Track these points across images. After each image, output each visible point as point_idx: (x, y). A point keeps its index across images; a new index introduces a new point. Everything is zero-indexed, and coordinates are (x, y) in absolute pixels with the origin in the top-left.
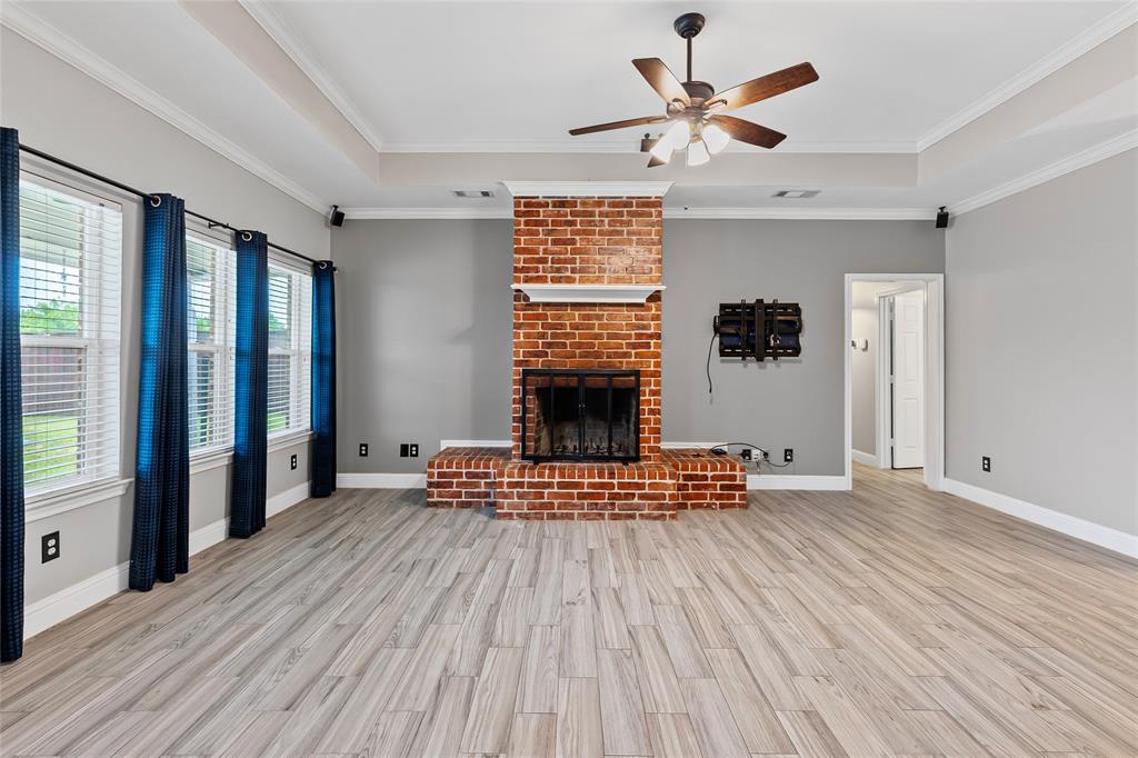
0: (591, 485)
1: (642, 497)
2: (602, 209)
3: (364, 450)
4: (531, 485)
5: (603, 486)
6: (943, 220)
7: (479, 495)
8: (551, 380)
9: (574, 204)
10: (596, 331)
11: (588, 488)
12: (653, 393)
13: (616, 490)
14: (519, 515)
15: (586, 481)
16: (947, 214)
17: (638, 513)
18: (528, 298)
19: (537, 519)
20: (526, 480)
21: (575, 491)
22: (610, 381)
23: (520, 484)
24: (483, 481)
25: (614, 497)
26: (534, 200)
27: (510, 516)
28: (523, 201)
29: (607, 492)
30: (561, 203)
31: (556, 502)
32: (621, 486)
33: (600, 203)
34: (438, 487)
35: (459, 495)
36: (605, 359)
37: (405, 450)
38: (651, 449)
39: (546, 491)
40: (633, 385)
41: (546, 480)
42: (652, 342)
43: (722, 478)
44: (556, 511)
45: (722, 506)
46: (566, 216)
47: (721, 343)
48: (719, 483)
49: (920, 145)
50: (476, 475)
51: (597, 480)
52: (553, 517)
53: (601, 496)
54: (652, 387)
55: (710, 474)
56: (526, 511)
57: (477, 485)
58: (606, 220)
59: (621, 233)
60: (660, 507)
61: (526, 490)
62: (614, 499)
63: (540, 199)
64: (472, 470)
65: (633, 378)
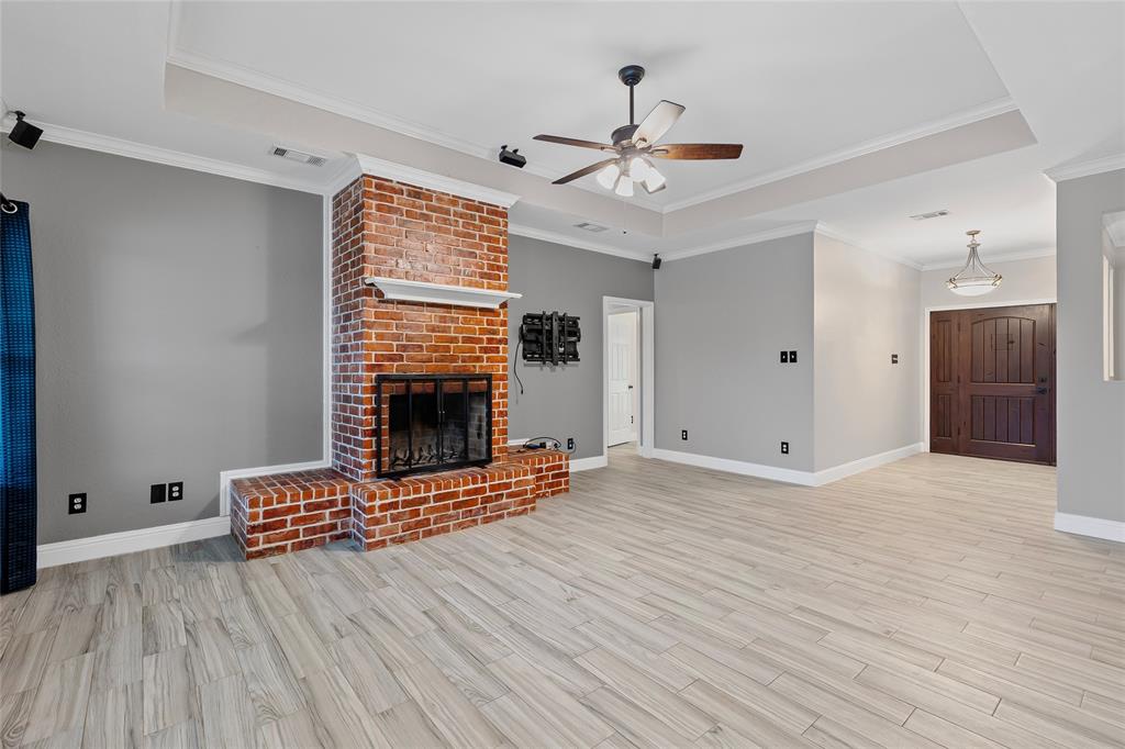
0: (467, 493)
1: (510, 496)
2: (456, 209)
3: (77, 503)
4: (406, 504)
5: (477, 491)
6: (657, 264)
7: (322, 529)
8: (408, 388)
9: (429, 198)
10: (453, 335)
11: (463, 496)
12: (503, 396)
13: (488, 494)
14: (393, 540)
15: (461, 489)
16: (660, 260)
17: (505, 512)
18: (383, 295)
19: (412, 539)
20: (401, 498)
21: (451, 502)
22: (465, 386)
23: (394, 505)
24: (328, 511)
25: (486, 500)
26: (387, 183)
27: (383, 543)
28: (374, 181)
29: (480, 496)
30: (417, 193)
31: (432, 517)
32: (493, 488)
33: (455, 200)
34: (265, 530)
35: (296, 534)
36: (460, 364)
37: (158, 494)
38: (501, 450)
39: (422, 507)
40: (484, 389)
41: (422, 495)
42: (501, 347)
43: (553, 468)
44: (432, 527)
45: (553, 493)
46: (421, 208)
47: (524, 349)
48: (550, 473)
49: (667, 209)
50: (318, 506)
51: (471, 486)
52: (429, 533)
53: (474, 502)
54: (501, 390)
55: (544, 466)
56: (400, 534)
57: (319, 518)
58: (461, 221)
59: (473, 236)
60: (524, 502)
61: (401, 510)
62: (486, 502)
63: (393, 184)
64: (313, 500)
65: (485, 382)
